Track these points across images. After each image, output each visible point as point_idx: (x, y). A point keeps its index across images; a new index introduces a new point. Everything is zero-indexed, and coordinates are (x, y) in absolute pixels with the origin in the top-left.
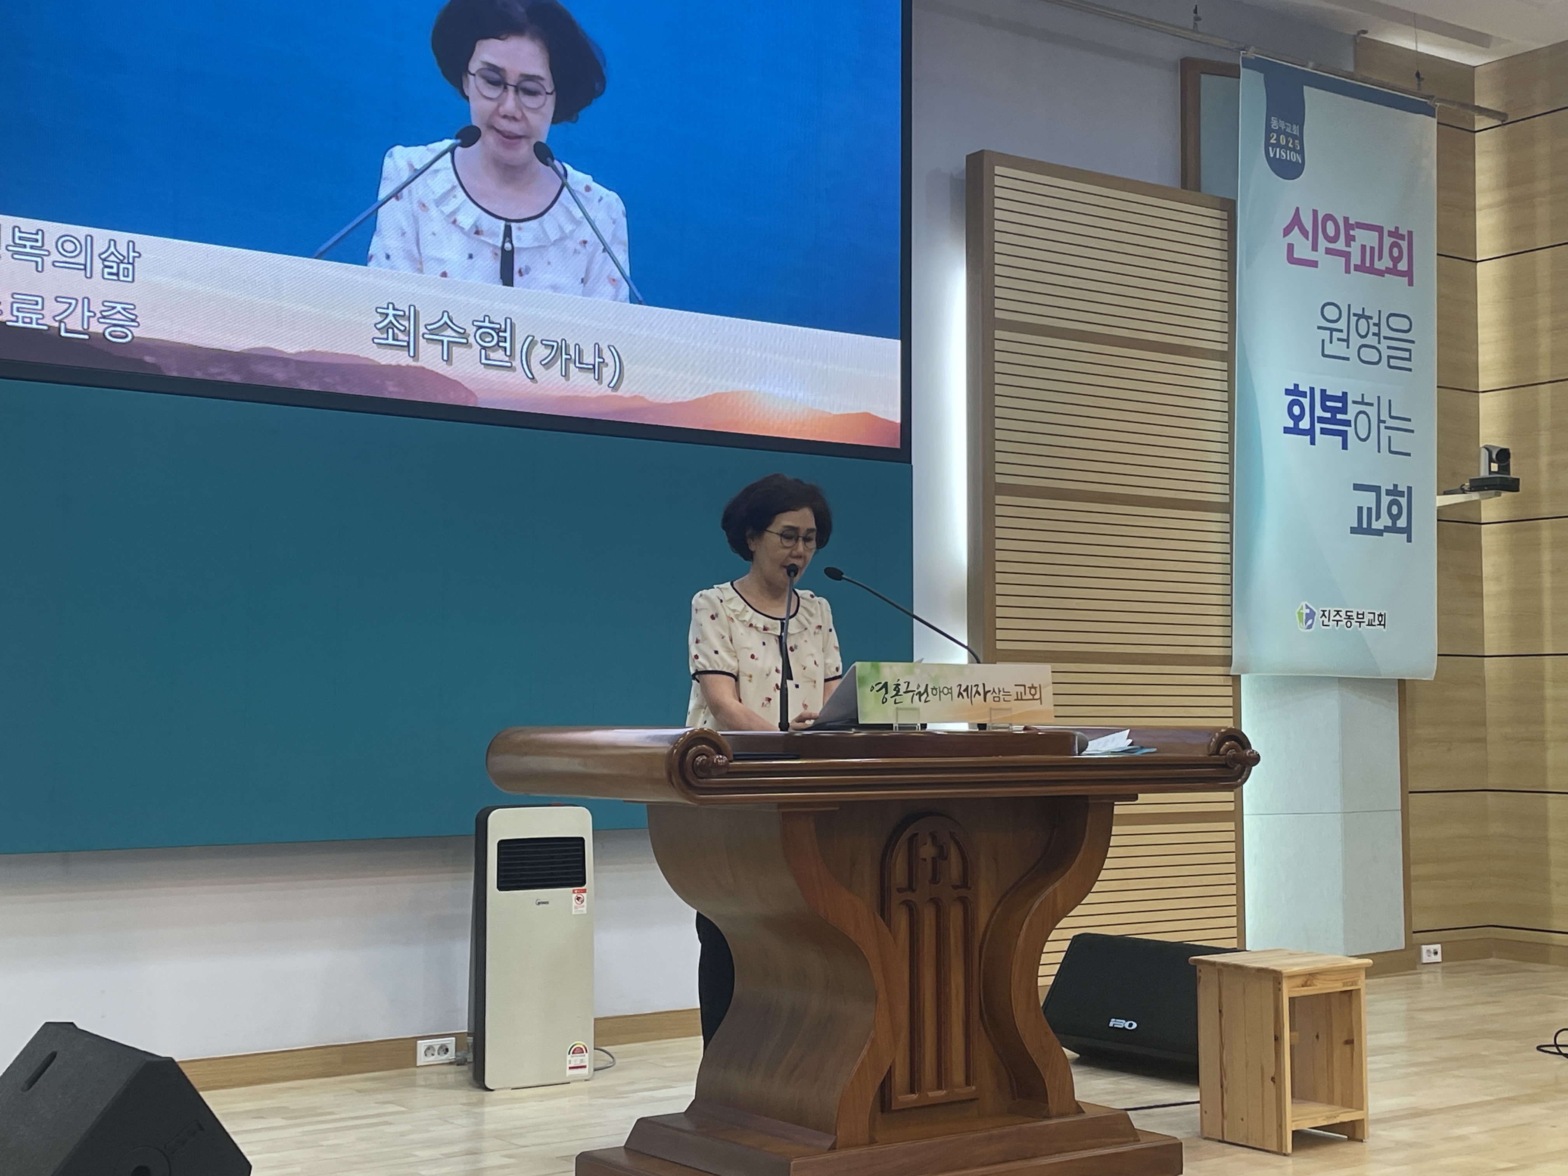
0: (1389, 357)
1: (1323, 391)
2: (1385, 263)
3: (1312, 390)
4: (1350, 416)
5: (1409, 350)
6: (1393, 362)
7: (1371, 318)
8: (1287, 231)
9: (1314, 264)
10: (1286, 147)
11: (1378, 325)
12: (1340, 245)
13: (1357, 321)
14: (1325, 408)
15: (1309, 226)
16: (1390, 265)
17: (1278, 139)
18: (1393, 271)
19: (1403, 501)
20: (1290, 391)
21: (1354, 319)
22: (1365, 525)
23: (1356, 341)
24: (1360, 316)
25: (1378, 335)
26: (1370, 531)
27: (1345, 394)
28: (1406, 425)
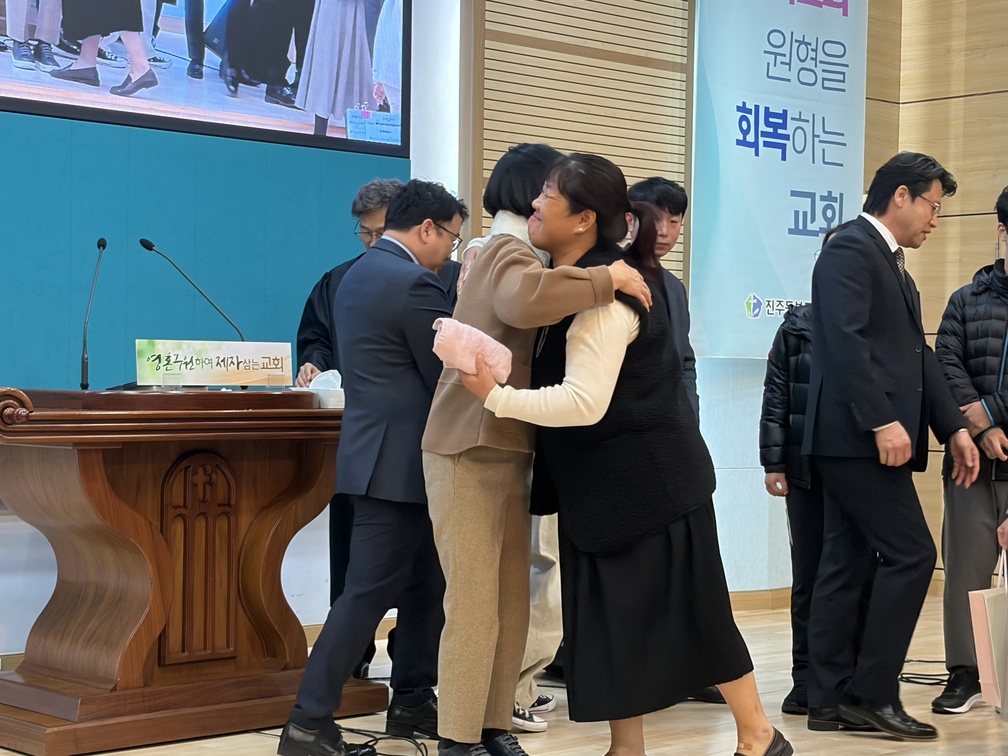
0: (824, 79)
1: (767, 109)
3: (757, 107)
4: (789, 131)
5: (843, 73)
6: (827, 84)
7: (810, 44)
11: (815, 51)
13: (799, 46)
14: (768, 124)
18: (830, 3)
19: (836, 206)
20: (739, 109)
21: (795, 45)
22: (801, 227)
23: (796, 65)
24: (801, 43)
25: (815, 59)
26: (806, 232)
27: (785, 112)
28: (838, 139)
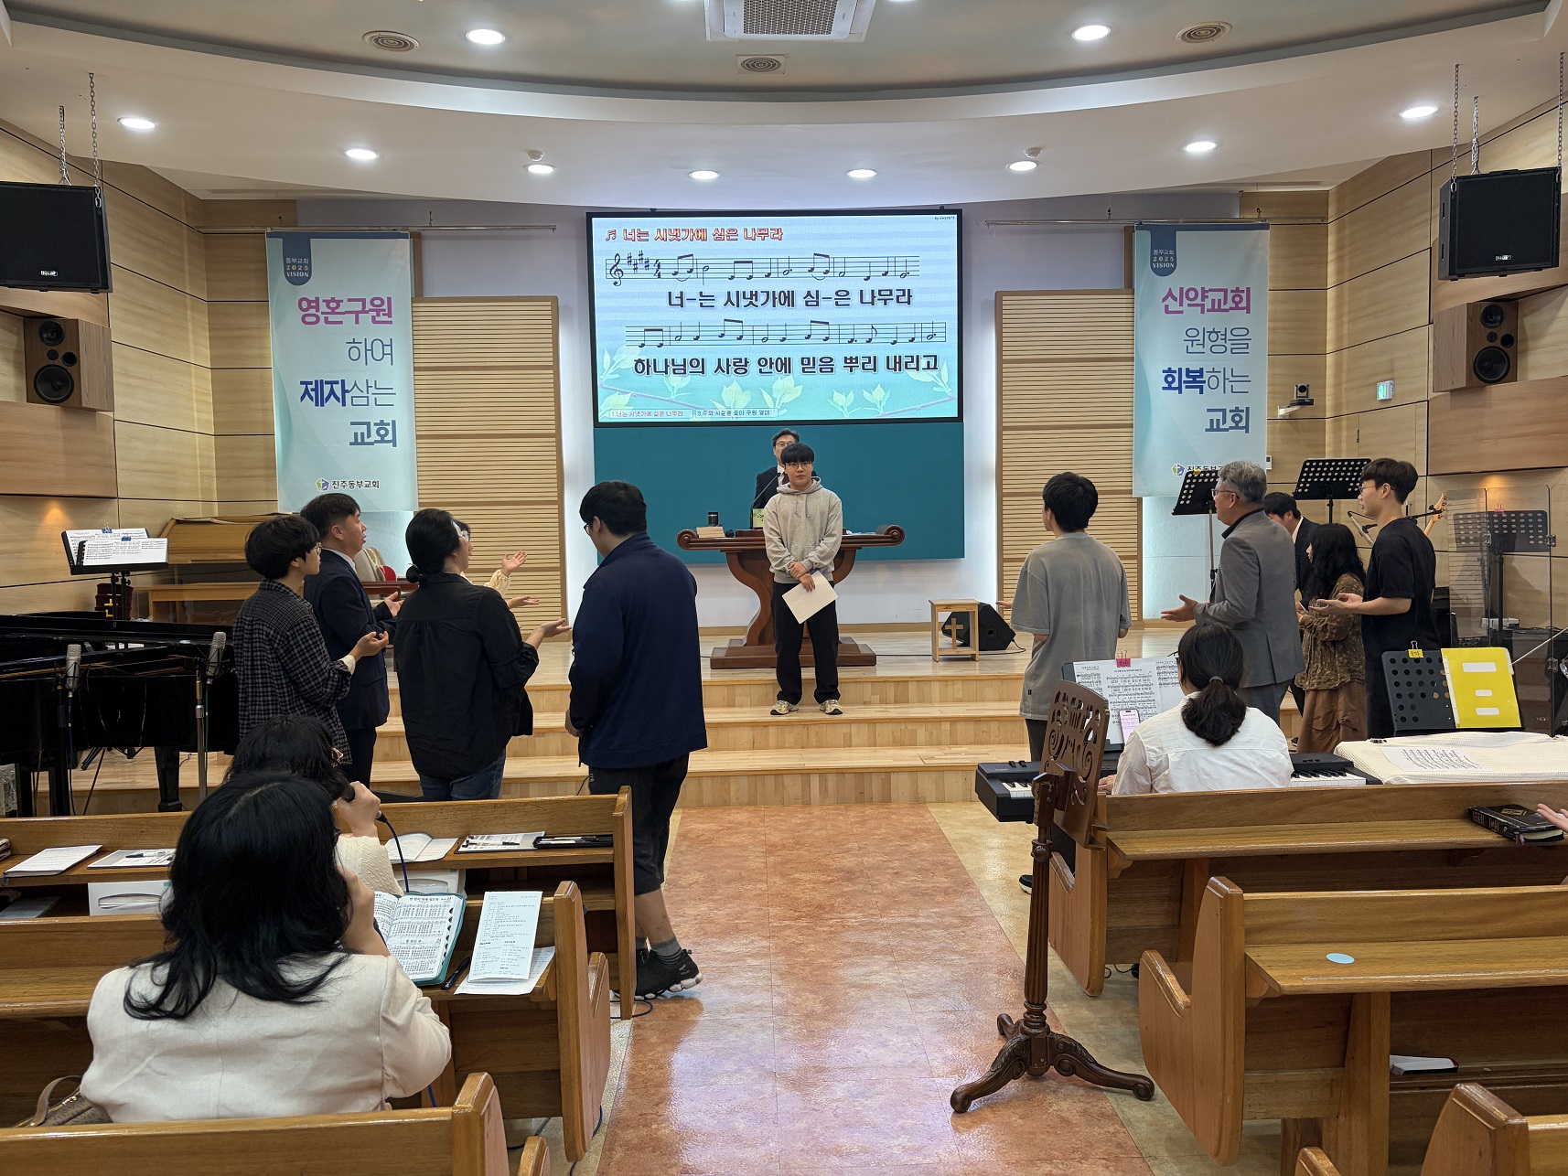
0: (1232, 349)
1: (1187, 370)
2: (1230, 304)
3: (1180, 370)
4: (1205, 379)
5: (1247, 344)
6: (1234, 351)
7: (1220, 332)
8: (1164, 300)
9: (1181, 312)
10: (1163, 262)
11: (1225, 335)
12: (1198, 301)
14: (1188, 376)
15: (1178, 296)
16: (1234, 305)
17: (1158, 259)
18: (1237, 308)
19: (1243, 414)
20: (1164, 372)
21: (1207, 335)
22: (1215, 427)
23: (1208, 344)
24: (1211, 333)
25: (1225, 339)
26: (1218, 429)
27: (1202, 369)
28: (1244, 379)
